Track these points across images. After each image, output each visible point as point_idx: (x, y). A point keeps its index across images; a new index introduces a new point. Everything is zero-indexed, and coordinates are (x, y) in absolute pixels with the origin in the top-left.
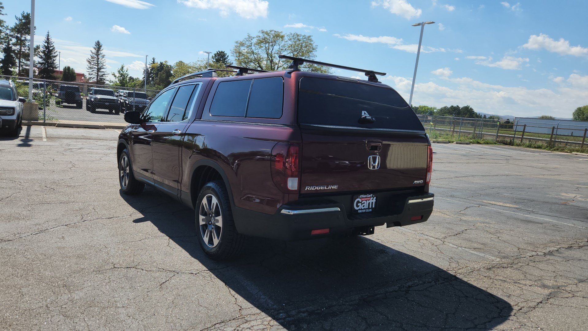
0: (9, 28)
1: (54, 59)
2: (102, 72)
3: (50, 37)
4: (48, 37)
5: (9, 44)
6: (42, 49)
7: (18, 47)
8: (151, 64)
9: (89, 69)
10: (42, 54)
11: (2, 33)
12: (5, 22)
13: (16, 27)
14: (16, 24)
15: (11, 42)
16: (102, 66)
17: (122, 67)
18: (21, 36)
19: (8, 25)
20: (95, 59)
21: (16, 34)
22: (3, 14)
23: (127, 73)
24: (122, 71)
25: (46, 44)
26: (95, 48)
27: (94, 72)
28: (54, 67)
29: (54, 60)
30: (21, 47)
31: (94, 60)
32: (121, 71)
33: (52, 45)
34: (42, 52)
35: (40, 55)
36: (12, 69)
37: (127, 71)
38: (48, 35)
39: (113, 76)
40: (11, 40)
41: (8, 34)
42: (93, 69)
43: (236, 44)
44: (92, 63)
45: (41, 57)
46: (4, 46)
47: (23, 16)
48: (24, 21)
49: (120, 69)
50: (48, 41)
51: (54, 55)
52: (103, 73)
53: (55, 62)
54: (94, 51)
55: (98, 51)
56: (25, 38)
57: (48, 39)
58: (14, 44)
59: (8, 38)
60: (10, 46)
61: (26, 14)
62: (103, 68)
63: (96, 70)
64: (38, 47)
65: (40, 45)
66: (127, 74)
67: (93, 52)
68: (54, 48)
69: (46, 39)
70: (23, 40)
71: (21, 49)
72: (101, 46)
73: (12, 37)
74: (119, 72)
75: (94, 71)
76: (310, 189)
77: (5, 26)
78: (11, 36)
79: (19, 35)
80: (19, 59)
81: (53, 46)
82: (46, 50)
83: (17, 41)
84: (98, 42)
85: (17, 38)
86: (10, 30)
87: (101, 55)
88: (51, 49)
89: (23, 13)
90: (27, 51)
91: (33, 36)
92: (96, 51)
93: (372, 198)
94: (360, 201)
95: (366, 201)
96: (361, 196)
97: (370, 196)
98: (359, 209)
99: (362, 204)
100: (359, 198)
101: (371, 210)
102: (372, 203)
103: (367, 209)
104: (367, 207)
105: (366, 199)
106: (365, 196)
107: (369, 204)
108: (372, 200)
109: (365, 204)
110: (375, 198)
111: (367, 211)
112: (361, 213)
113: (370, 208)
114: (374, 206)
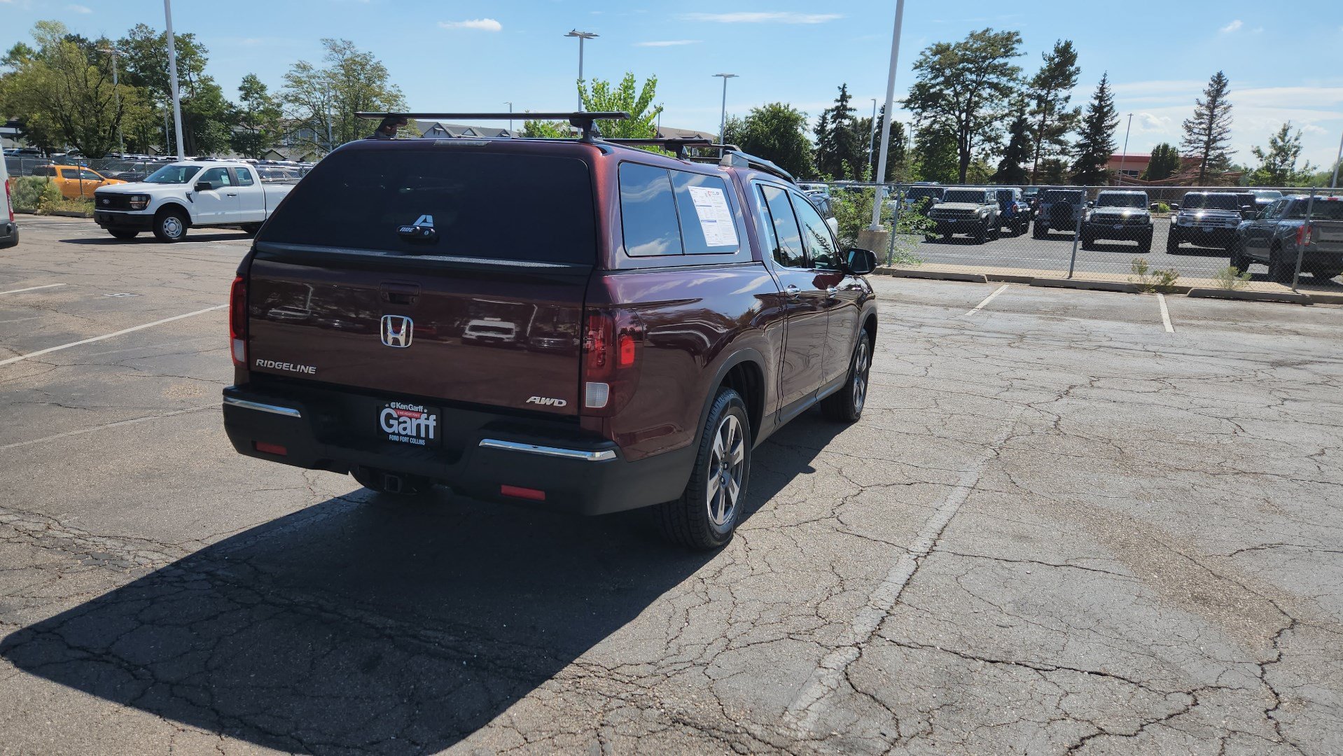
0: (1029, 80)
1: (1109, 132)
2: (1218, 149)
3: (1106, 85)
4: (1103, 85)
5: (1023, 114)
6: (1085, 113)
7: (1040, 117)
9: (1187, 144)
10: (1084, 125)
11: (1012, 93)
12: (1022, 69)
13: (1039, 77)
15: (1028, 110)
16: (1220, 134)
17: (1285, 131)
18: (1048, 94)
19: (1025, 76)
20: (1206, 119)
21: (1039, 92)
22: (1019, 55)
23: (1296, 143)
24: (1283, 140)
25: (1096, 103)
26: (1209, 94)
27: (1199, 150)
28: (1106, 151)
29: (1109, 136)
30: (1044, 117)
31: (1202, 120)
32: (1279, 140)
33: (1108, 103)
34: (1084, 120)
35: (1080, 127)
36: (1022, 165)
37: (1296, 139)
38: (1104, 81)
39: (1256, 156)
40: (1028, 105)
41: (1023, 93)
42: (1196, 145)
44: (1196, 130)
45: (1083, 133)
46: (1015, 119)
47: (1057, 50)
48: (1057, 60)
49: (1276, 135)
50: (1101, 96)
51: (1110, 123)
52: (1219, 151)
53: (1111, 139)
54: (1205, 99)
55: (1214, 100)
56: (1056, 95)
57: (1102, 90)
58: (1032, 114)
59: (1022, 100)
60: (1024, 117)
61: (1063, 44)
62: (1222, 139)
63: (1202, 144)
64: (1077, 112)
65: (1080, 107)
66: (1295, 147)
67: (1202, 102)
68: (1111, 108)
69: (1098, 91)
70: (1050, 101)
71: (1044, 121)
72: (1225, 85)
73: (1032, 99)
74: (1274, 143)
75: (1197, 147)
76: (263, 364)
77: (1020, 78)
78: (1029, 96)
79: (1044, 93)
80: (1039, 142)
81: (1110, 104)
82: (1095, 115)
83: (1039, 105)
84: (1220, 75)
85: (1040, 99)
86: (1028, 84)
87: (1222, 107)
88: (1105, 110)
89: (1059, 44)
90: (1056, 123)
91: (1071, 90)
92: (1210, 98)
93: (425, 415)
94: (395, 415)
95: (411, 418)
96: (393, 404)
97: (416, 409)
98: (394, 433)
99: (399, 423)
100: (390, 407)
101: (422, 442)
102: (427, 427)
103: (413, 437)
104: (414, 434)
105: (410, 414)
106: (403, 407)
107: (418, 426)
108: (426, 419)
109: (408, 425)
110: (433, 417)
111: (414, 441)
112: (395, 441)
113: (422, 439)
114: (431, 436)
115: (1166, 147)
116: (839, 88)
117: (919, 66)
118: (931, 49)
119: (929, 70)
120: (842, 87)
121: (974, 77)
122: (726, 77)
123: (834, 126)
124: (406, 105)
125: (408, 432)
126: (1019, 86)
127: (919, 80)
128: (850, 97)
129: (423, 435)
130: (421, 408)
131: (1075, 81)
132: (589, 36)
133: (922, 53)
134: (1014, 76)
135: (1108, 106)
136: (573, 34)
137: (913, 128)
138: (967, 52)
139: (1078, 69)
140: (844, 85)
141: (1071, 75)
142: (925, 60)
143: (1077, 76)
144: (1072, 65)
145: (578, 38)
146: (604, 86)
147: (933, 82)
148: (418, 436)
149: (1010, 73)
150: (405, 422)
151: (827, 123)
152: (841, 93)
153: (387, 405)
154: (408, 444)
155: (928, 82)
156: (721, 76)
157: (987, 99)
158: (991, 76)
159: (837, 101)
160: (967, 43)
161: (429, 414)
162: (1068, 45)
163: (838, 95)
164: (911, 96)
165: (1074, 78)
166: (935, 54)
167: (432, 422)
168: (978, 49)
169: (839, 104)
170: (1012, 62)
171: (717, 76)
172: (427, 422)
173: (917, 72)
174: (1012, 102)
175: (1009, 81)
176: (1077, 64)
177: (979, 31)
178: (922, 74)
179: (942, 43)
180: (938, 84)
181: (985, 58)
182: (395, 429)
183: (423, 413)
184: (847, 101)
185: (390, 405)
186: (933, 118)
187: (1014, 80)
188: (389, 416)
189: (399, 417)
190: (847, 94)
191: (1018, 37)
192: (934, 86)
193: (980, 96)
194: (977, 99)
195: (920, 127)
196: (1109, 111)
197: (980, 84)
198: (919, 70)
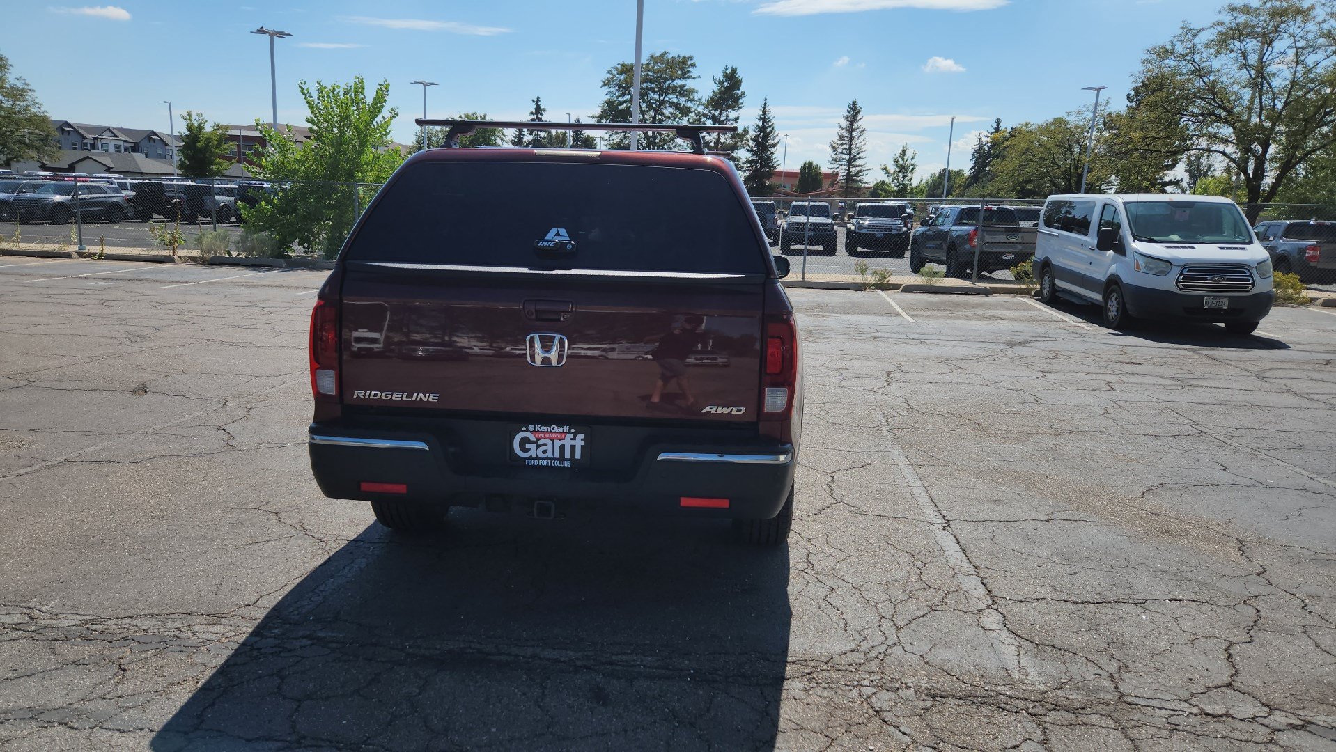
0: (703, 101)
1: (773, 150)
2: (857, 166)
3: (767, 109)
4: (764, 108)
6: (752, 133)
8: (992, 133)
9: (833, 162)
10: (752, 143)
11: (690, 112)
12: (697, 91)
13: (712, 99)
14: (714, 92)
16: (858, 154)
17: (904, 151)
18: (721, 114)
19: (700, 97)
20: (846, 141)
21: (713, 112)
22: (694, 78)
23: (913, 162)
24: (903, 160)
25: (760, 124)
26: (847, 118)
27: (843, 167)
28: (771, 167)
29: (772, 153)
30: (719, 135)
31: (844, 142)
32: (900, 159)
33: (770, 124)
34: (752, 139)
35: (749, 146)
37: (912, 159)
38: (765, 104)
39: (884, 172)
41: (699, 112)
42: (840, 163)
43: (1146, 56)
44: (839, 150)
45: (751, 150)
47: (725, 75)
48: (725, 84)
49: (898, 155)
50: (764, 118)
51: (773, 142)
52: (859, 168)
53: (774, 156)
54: (845, 124)
55: (852, 125)
56: (727, 116)
57: (764, 112)
59: (700, 120)
61: (730, 70)
62: (859, 158)
63: (845, 163)
64: (746, 131)
65: (748, 127)
66: (912, 165)
67: (842, 126)
68: (773, 129)
69: (761, 113)
70: (723, 121)
71: (719, 139)
72: (859, 112)
73: (707, 118)
74: (896, 161)
75: (842, 165)
76: (364, 396)
77: (696, 99)
78: (705, 115)
79: (717, 113)
81: (772, 125)
82: (760, 134)
83: (714, 125)
84: (854, 103)
85: (714, 118)
86: (704, 105)
87: (858, 130)
88: (768, 130)
89: (726, 70)
90: (729, 141)
91: (739, 112)
92: (848, 123)
93: (571, 436)
94: (532, 438)
95: (552, 440)
96: (531, 427)
97: (560, 429)
98: (531, 458)
99: (538, 446)
100: (527, 430)
101: (567, 464)
102: (573, 448)
103: (555, 459)
104: (556, 455)
105: (552, 436)
106: (544, 429)
107: (562, 448)
108: (571, 439)
109: (549, 448)
110: (581, 436)
111: (558, 463)
112: (533, 466)
113: (567, 460)
114: (578, 456)
115: (811, 164)
116: (533, 101)
117: (606, 84)
118: (616, 69)
119: (617, 88)
120: (536, 100)
121: (656, 97)
122: (425, 85)
123: (531, 138)
124: (36, 101)
125: (549, 455)
126: (696, 107)
127: (608, 97)
128: (544, 110)
129: (567, 455)
130: (566, 428)
131: (742, 104)
132: (280, 34)
133: (609, 72)
134: (691, 97)
135: (770, 126)
136: (261, 31)
137: (606, 143)
138: (649, 73)
139: (743, 93)
140: (538, 99)
141: (738, 98)
142: (612, 78)
143: (743, 99)
144: (739, 89)
145: (267, 36)
146: (334, 89)
147: (620, 99)
148: (562, 458)
149: (687, 93)
150: (545, 445)
151: (523, 135)
152: (536, 106)
153: (524, 429)
154: (550, 467)
155: (616, 99)
156: (420, 83)
157: (669, 117)
158: (671, 96)
159: (532, 113)
160: (649, 64)
161: (575, 435)
162: (734, 71)
163: (533, 108)
164: (602, 112)
165: (741, 101)
166: (621, 73)
167: (579, 442)
168: (659, 71)
169: (534, 117)
170: (690, 84)
171: (415, 83)
172: (573, 443)
173: (606, 89)
174: (691, 121)
175: (686, 101)
176: (742, 89)
177: (658, 54)
178: (610, 92)
179: (626, 63)
180: (625, 102)
181: (666, 80)
182: (532, 453)
183: (570, 432)
184: (541, 115)
185: (527, 428)
186: (623, 134)
187: (691, 100)
188: (524, 441)
189: (538, 439)
190: (542, 107)
191: (692, 62)
192: (621, 103)
193: (663, 114)
194: (660, 117)
195: (612, 142)
196: (770, 132)
197: (662, 103)
198: (606, 87)
